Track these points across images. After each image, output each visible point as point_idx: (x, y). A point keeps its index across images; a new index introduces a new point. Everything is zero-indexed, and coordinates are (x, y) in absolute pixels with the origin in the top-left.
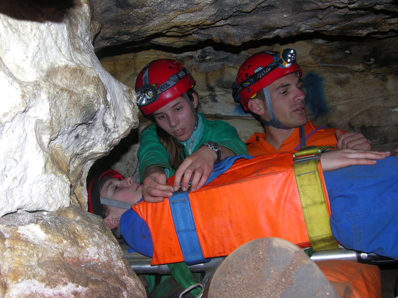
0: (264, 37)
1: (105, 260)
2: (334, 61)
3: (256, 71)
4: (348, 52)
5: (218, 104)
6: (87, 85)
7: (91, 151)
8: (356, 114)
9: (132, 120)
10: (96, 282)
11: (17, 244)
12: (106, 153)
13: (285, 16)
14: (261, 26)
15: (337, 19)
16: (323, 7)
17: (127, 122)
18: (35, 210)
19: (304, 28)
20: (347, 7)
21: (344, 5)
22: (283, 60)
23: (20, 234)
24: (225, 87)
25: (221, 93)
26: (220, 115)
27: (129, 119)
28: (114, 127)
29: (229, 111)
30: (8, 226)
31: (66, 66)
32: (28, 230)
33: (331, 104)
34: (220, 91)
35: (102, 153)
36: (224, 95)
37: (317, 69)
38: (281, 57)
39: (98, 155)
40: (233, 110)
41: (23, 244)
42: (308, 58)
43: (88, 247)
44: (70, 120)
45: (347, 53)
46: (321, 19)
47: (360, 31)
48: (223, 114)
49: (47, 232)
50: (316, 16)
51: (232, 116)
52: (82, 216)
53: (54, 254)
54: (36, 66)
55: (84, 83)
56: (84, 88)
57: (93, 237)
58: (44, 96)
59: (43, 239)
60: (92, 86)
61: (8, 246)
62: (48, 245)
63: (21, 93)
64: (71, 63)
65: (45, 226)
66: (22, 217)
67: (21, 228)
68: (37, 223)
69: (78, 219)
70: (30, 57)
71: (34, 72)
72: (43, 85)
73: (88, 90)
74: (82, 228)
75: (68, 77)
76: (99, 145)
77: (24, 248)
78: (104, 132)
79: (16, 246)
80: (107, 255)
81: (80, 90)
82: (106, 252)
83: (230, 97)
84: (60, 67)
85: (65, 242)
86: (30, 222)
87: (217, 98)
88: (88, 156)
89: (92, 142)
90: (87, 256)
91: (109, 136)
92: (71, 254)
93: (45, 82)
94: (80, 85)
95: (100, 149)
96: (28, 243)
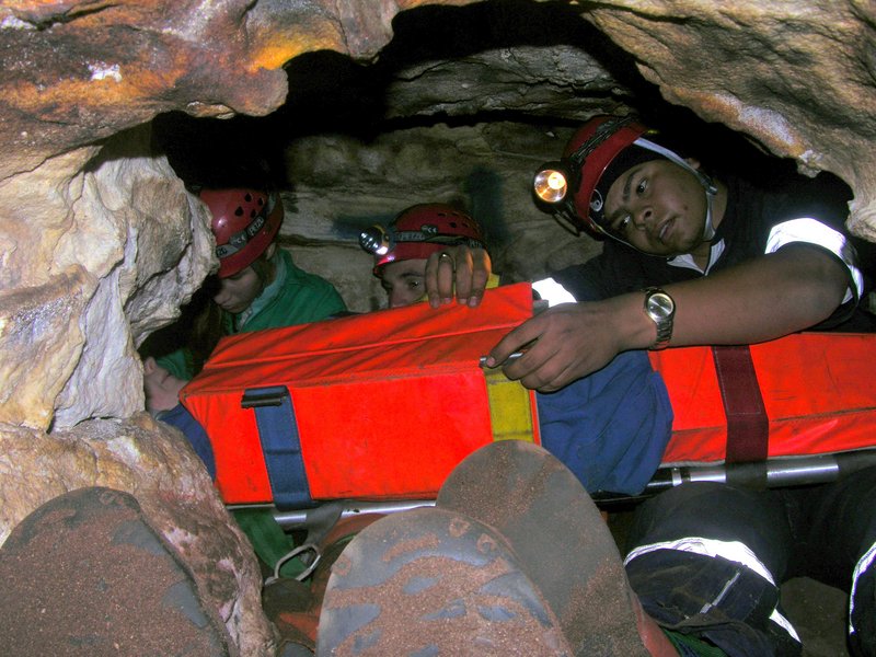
0: (419, 113)
1: (202, 497)
2: (525, 147)
4: (551, 134)
5: (298, 216)
6: (171, 208)
7: (152, 316)
8: (558, 247)
9: (211, 262)
10: (205, 528)
11: (111, 468)
12: (173, 319)
13: (465, 86)
14: (419, 96)
15: (549, 96)
16: (531, 82)
17: (206, 266)
18: (107, 416)
19: (490, 103)
21: (565, 84)
23: (110, 452)
24: (316, 185)
25: (306, 195)
26: (301, 237)
27: (206, 260)
28: (188, 275)
29: (321, 231)
30: (93, 439)
31: (152, 180)
32: (119, 446)
33: (515, 227)
34: (305, 192)
35: (170, 319)
36: (312, 200)
37: (493, 160)
39: (162, 323)
40: (329, 229)
41: (118, 467)
42: (478, 140)
43: (181, 476)
44: (148, 267)
45: (548, 136)
46: (525, 95)
47: (581, 113)
48: (308, 236)
49: (142, 451)
50: (516, 90)
51: (326, 241)
52: (160, 427)
53: (148, 485)
54: (120, 182)
55: (168, 204)
56: (168, 213)
57: (184, 459)
58: (133, 232)
59: (137, 460)
60: (178, 210)
61: (99, 469)
62: (141, 470)
63: (118, 231)
64: (157, 174)
65: (138, 440)
66: (101, 426)
67: (110, 442)
68: (128, 435)
69: (157, 430)
70: (116, 169)
71: (119, 193)
72: (131, 213)
73: (174, 217)
74: (170, 446)
75: (151, 196)
76: (166, 305)
77: (119, 473)
78: (175, 284)
79: (109, 471)
80: (203, 489)
81: (163, 217)
82: (200, 485)
83: (323, 204)
84: (143, 181)
85: (161, 465)
86: (119, 434)
87: (297, 205)
88: (147, 324)
89: (157, 301)
90: (181, 490)
91: (180, 289)
92: (166, 485)
93: (132, 207)
94: (163, 208)
95: (166, 313)
96: (123, 466)
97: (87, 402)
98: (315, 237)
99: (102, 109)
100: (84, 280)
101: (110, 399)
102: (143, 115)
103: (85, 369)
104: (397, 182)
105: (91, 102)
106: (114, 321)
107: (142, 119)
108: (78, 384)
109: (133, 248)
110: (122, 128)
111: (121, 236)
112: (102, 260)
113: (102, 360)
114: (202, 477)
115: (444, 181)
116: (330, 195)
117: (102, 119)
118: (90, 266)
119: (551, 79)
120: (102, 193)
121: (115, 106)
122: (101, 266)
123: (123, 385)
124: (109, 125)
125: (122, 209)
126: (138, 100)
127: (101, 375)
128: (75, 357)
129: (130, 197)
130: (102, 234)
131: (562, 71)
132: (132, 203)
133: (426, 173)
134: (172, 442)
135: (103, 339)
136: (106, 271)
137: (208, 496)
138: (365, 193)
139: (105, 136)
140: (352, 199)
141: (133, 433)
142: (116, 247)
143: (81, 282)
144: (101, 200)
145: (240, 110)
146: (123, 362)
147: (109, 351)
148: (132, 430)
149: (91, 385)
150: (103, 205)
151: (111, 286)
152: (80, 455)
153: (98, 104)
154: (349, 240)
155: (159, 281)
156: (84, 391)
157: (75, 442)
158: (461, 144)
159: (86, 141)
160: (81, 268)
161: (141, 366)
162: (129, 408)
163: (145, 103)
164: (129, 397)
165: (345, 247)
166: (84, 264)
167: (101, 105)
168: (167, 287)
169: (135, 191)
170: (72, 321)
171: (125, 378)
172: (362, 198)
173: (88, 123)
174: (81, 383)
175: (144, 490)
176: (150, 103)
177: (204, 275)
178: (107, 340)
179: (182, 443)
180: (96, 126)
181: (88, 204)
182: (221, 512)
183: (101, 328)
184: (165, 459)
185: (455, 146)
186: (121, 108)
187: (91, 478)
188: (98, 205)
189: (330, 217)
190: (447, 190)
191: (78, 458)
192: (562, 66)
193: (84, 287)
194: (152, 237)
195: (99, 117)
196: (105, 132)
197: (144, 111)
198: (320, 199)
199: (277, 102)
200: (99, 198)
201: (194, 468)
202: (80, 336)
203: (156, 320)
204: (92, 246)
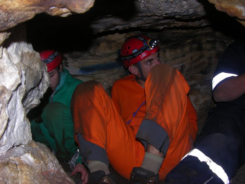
0: (110, 30)
1: (57, 170)
3: (134, 52)
5: (69, 68)
6: (36, 63)
7: (30, 104)
9: (49, 83)
11: (23, 168)
12: (38, 104)
15: (152, 21)
16: (149, 15)
17: (47, 84)
18: (19, 145)
19: (133, 25)
20: (162, 16)
21: (161, 15)
22: (149, 46)
23: (22, 161)
24: (74, 58)
27: (47, 82)
28: (42, 88)
29: (76, 72)
30: (15, 157)
31: (28, 52)
32: (25, 158)
34: (71, 60)
35: (36, 104)
36: (73, 62)
38: (148, 44)
39: (34, 106)
40: (79, 71)
41: (26, 167)
42: (123, 40)
43: (49, 163)
44: (29, 86)
46: (145, 21)
47: (160, 27)
49: (34, 158)
50: (142, 19)
51: (78, 75)
52: (38, 145)
53: (38, 171)
54: (16, 53)
55: (34, 62)
56: (35, 65)
57: (48, 157)
58: (23, 72)
59: (33, 162)
60: (38, 64)
61: (19, 169)
62: (35, 165)
63: (18, 71)
64: (30, 50)
65: (33, 154)
66: (17, 150)
67: (22, 157)
68: (28, 153)
69: (38, 147)
70: (15, 47)
71: (17, 57)
72: (22, 65)
73: (37, 66)
74: (43, 153)
75: (28, 59)
76: (35, 100)
77: (27, 169)
78: (38, 92)
79: (23, 169)
80: (56, 167)
81: (33, 67)
82: (55, 165)
83: (76, 64)
84: (25, 53)
85: (42, 162)
86: (25, 153)
87: (68, 64)
88: (28, 107)
89: (32, 98)
90: (49, 169)
91: (39, 93)
92: (44, 169)
93: (22, 63)
94: (32, 63)
95: (35, 102)
96: (28, 165)
97: (11, 141)
98: (75, 74)
99: (10, 11)
100: (6, 92)
101: (19, 138)
102: (29, 15)
103: (9, 129)
104: (99, 55)
105: (5, 7)
106: (18, 108)
107: (28, 17)
108: (7, 135)
109: (24, 79)
110: (20, 22)
111: (19, 73)
112: (12, 83)
113: (15, 124)
114: (55, 162)
115: (113, 53)
116: (78, 60)
117: (10, 17)
118: (8, 87)
119: (156, 14)
120: (10, 57)
121: (16, 10)
122: (12, 86)
123: (24, 132)
124: (13, 20)
125: (19, 63)
126: (27, 6)
127: (15, 130)
128: (5, 125)
129: (21, 58)
130: (12, 73)
131: (161, 10)
132: (21, 61)
133: (108, 51)
134: (43, 150)
135: (15, 115)
136: (14, 88)
137: (58, 168)
138: (89, 59)
139: (12, 26)
140: (85, 61)
141: (30, 151)
142: (18, 78)
143: (5, 93)
144: (10, 59)
145: (73, 10)
146: (23, 123)
147: (18, 120)
148: (30, 150)
149: (12, 134)
150: (11, 61)
151: (16, 94)
152: (10, 166)
153: (8, 9)
154: (85, 74)
155: (32, 91)
156: (9, 137)
157: (8, 161)
158: (118, 41)
159: (3, 29)
160: (4, 88)
161: (29, 123)
162: (27, 140)
163: (30, 8)
164: (26, 136)
165: (84, 76)
166: (5, 86)
167: (10, 9)
168: (35, 93)
169: (22, 56)
170: (2, 110)
171: (24, 129)
172: (88, 61)
173: (4, 19)
174: (8, 134)
175: (36, 173)
176: (32, 8)
177: (47, 87)
178: (16, 116)
179: (47, 150)
180: (7, 20)
181: (5, 61)
182: (63, 174)
183: (14, 111)
184: (42, 159)
185: (116, 42)
186: (19, 11)
187: (16, 174)
188: (9, 61)
189: (78, 67)
190: (114, 56)
191: (10, 168)
192: (161, 8)
193: (6, 95)
194: (30, 75)
195: (9, 16)
196: (12, 24)
197: (29, 13)
198: (75, 62)
199: (90, 5)
200: (9, 58)
201: (53, 159)
202: (6, 116)
203: (32, 105)
204: (8, 78)
